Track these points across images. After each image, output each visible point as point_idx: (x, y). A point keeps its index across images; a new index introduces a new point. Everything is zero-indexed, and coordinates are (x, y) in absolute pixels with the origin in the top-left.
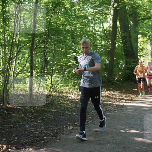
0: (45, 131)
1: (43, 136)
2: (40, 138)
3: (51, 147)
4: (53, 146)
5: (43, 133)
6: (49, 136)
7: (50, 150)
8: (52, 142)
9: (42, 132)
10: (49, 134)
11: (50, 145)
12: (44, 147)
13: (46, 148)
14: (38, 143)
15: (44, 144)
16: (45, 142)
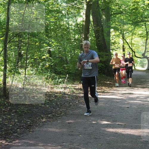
0: (18, 124)
1: (16, 128)
2: (13, 131)
3: (24, 139)
4: (26, 138)
5: (17, 126)
6: (22, 128)
7: (23, 142)
8: (25, 134)
9: (15, 125)
10: (22, 126)
11: (23, 137)
12: (17, 139)
13: (19, 140)
14: (11, 136)
15: (18, 136)
16: (18, 134)
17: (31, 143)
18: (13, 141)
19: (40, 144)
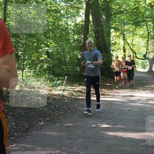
0: (15, 127)
1: (13, 132)
2: (10, 135)
3: (21, 143)
4: (24, 142)
5: (14, 129)
6: (19, 132)
7: (21, 146)
8: (22, 138)
9: (12, 128)
10: (20, 129)
11: (20, 141)
12: (14, 143)
13: (16, 144)
15: (15, 140)
16: (15, 138)
17: (28, 147)
18: (10, 145)
19: (38, 148)
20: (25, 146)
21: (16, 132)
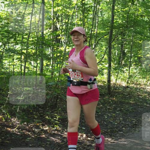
0: (123, 122)
1: (122, 127)
2: (119, 129)
3: (130, 138)
4: (132, 137)
5: (122, 124)
6: (127, 127)
7: (129, 141)
8: (131, 133)
9: (120, 123)
10: (128, 125)
11: (128, 136)
12: (123, 138)
13: (125, 138)
14: (117, 134)
15: (123, 135)
16: (124, 132)
17: (137, 142)
18: (119, 139)
19: (147, 145)
20: (133, 141)
21: (125, 127)
